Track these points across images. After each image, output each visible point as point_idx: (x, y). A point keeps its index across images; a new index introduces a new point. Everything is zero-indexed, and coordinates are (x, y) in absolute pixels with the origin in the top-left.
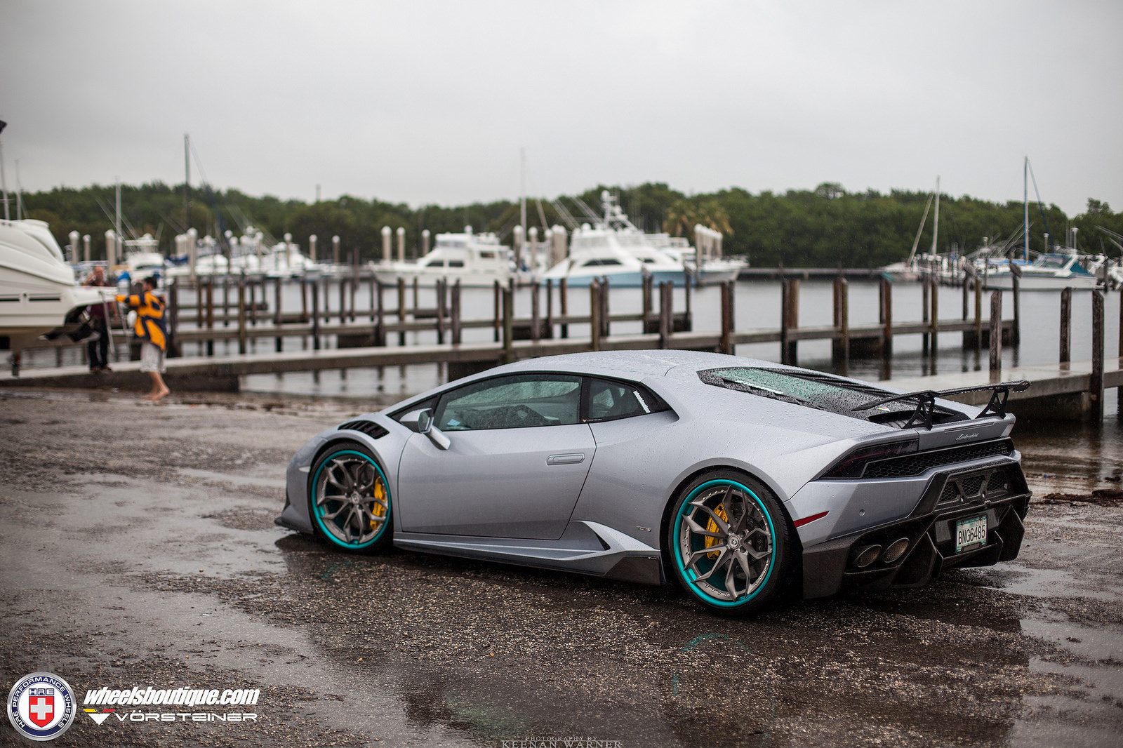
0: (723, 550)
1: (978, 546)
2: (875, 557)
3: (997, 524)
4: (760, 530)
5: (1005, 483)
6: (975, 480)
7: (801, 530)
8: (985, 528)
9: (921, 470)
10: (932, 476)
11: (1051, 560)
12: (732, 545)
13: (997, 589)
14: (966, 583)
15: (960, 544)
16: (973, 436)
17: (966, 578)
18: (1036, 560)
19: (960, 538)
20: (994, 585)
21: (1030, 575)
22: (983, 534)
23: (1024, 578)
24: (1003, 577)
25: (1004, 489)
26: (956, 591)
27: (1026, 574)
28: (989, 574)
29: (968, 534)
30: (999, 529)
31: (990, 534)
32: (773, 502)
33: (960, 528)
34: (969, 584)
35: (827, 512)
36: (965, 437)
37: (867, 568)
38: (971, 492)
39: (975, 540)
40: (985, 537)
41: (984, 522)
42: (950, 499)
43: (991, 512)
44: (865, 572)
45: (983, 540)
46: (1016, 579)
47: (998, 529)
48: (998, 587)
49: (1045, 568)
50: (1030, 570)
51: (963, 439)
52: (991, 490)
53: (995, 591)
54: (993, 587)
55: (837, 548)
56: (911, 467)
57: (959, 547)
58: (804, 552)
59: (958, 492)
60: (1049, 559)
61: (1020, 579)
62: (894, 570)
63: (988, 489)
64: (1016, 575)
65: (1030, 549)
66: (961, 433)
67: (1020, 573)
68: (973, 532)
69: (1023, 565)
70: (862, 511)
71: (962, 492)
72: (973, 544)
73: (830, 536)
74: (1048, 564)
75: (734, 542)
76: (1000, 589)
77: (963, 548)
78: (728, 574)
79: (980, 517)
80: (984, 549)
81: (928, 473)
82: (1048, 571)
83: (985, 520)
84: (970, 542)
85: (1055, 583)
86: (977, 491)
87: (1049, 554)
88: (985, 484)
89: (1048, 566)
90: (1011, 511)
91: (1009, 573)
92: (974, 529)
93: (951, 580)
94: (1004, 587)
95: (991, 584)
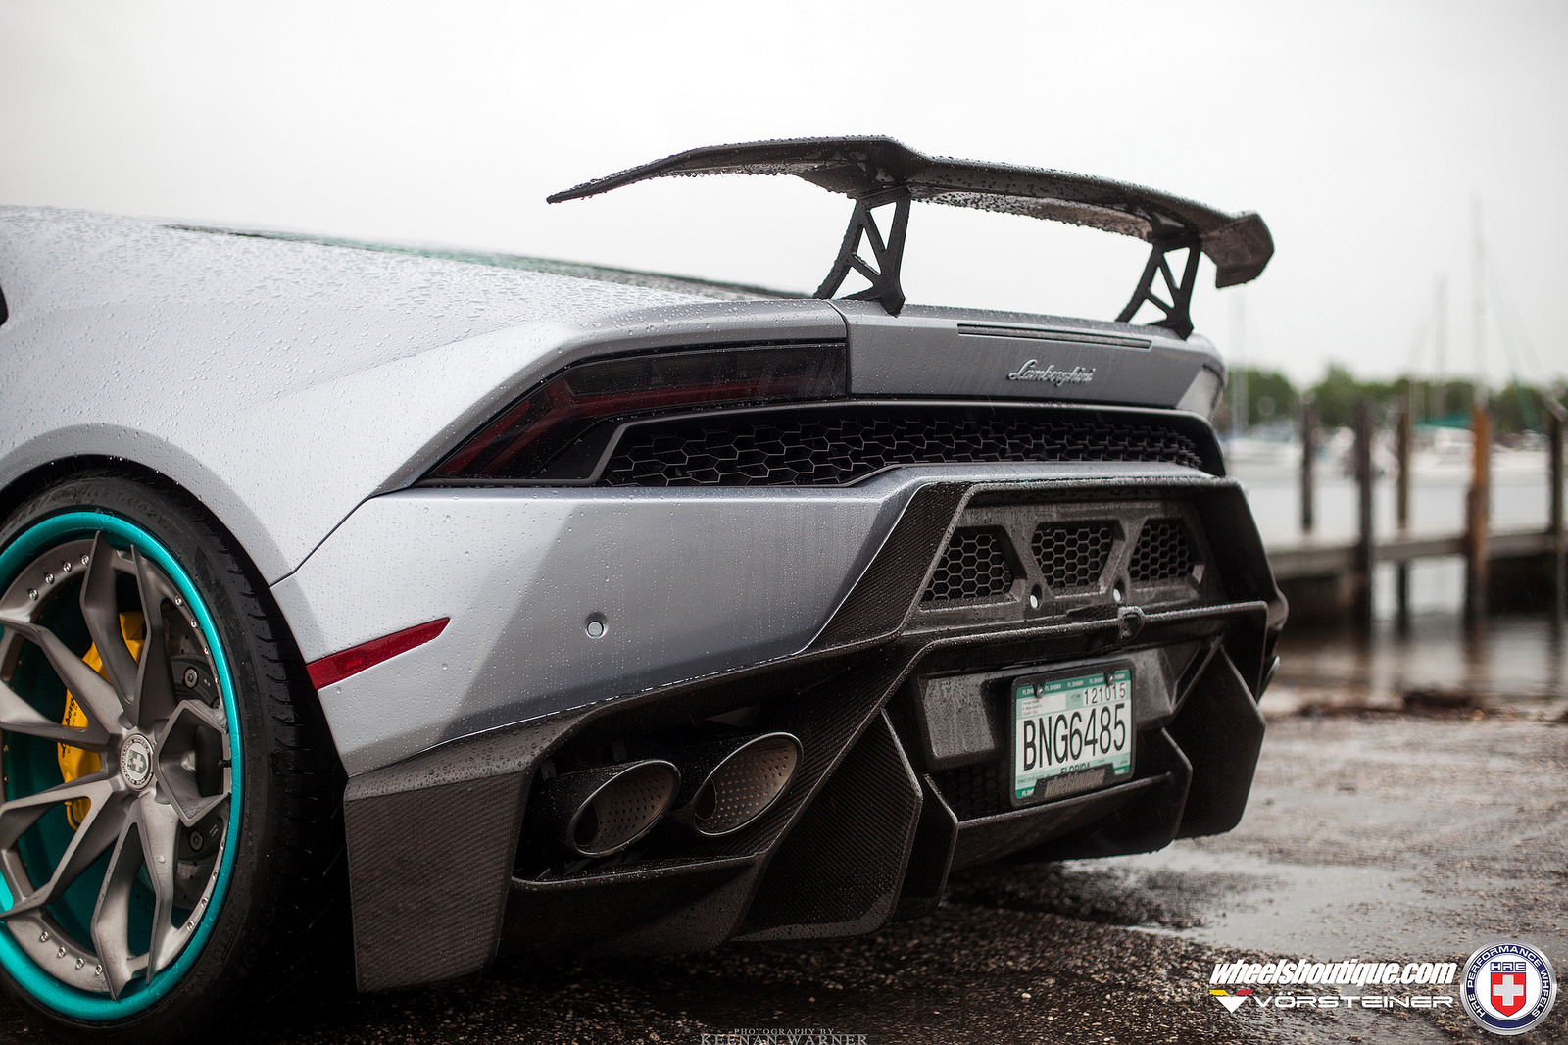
0: (98, 794)
1: (1098, 779)
2: (657, 809)
3: (1169, 705)
4: (198, 708)
5: (1194, 559)
6: (1084, 536)
7: (332, 696)
8: (1125, 715)
9: (860, 470)
10: (905, 494)
11: (1341, 838)
12: (131, 775)
13: (1172, 933)
14: (1072, 913)
15: (1028, 767)
16: (1074, 375)
17: (1076, 899)
18: (1295, 840)
19: (1031, 745)
20: (1167, 919)
21: (1282, 885)
22: (1117, 734)
23: (1263, 894)
24: (1195, 893)
25: (1193, 582)
26: (1032, 944)
27: (1269, 883)
28: (1152, 883)
29: (1062, 731)
30: (1177, 723)
31: (1146, 737)
32: (239, 586)
33: (1029, 708)
34: (1084, 918)
35: (444, 622)
36: (1042, 374)
37: (621, 860)
38: (1073, 579)
39: (1089, 757)
40: (1127, 748)
41: (1121, 691)
42: (984, 593)
43: (1148, 661)
44: (612, 877)
45: (1121, 758)
46: (1238, 899)
47: (1175, 723)
48: (1179, 926)
49: (1327, 862)
50: (1281, 870)
51: (1037, 381)
52: (1144, 578)
53: (1167, 941)
54: (1163, 924)
55: (478, 772)
56: (819, 458)
57: (1024, 780)
58: (353, 793)
59: (1018, 572)
60: (1335, 837)
61: (1251, 897)
62: (745, 867)
63: (1134, 574)
64: (1235, 884)
65: (1274, 810)
66: (1031, 351)
67: (1251, 878)
68: (1077, 725)
69: (1260, 854)
70: (597, 617)
71: (1036, 575)
72: (1082, 771)
73: (457, 725)
74: (1335, 849)
75: (138, 763)
76: (1185, 935)
77: (1042, 783)
78: (104, 890)
79: (1108, 673)
80: (1121, 794)
81: (885, 480)
82: (1336, 871)
83: (1127, 685)
84: (1069, 763)
85: (1365, 908)
86: (1095, 578)
87: (1332, 824)
88: (1121, 554)
89: (1333, 855)
90: (1218, 660)
91: (1215, 880)
92: (1086, 714)
93: (1025, 905)
94: (1198, 924)
95: (1155, 916)
